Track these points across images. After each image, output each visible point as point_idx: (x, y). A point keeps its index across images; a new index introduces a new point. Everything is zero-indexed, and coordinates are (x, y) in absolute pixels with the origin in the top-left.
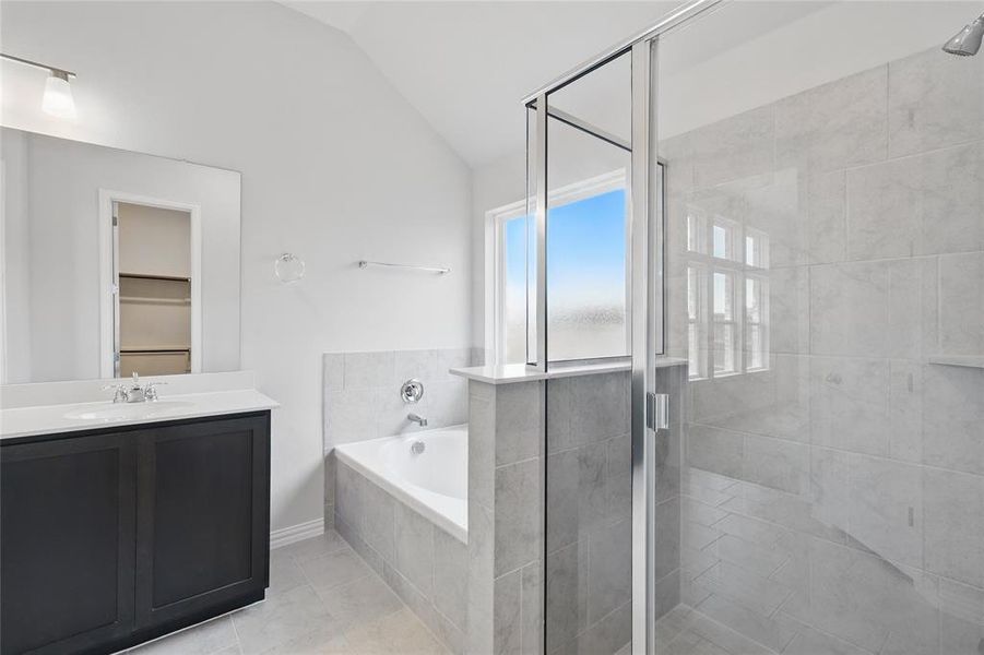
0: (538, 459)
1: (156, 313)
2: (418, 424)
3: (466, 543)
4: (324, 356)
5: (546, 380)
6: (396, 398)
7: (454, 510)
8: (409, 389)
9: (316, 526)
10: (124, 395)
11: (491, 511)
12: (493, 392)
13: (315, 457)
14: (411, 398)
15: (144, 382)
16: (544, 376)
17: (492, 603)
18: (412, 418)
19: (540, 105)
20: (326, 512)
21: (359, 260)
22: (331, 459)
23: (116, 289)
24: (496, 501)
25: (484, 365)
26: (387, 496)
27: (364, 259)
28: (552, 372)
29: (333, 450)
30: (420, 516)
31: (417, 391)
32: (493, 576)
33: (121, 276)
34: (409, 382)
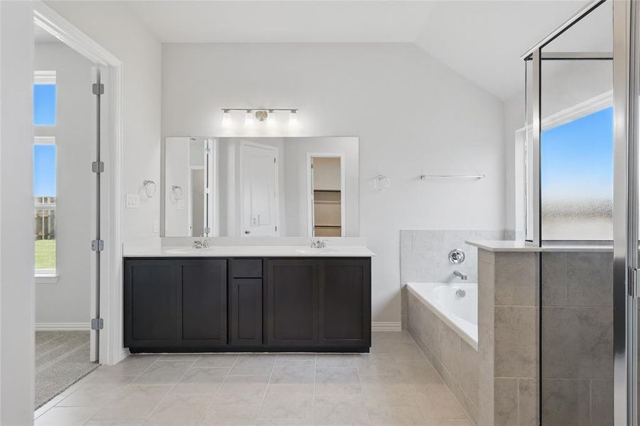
0: (534, 308)
1: (327, 207)
2: (460, 278)
3: (477, 350)
4: (401, 231)
5: (541, 253)
6: (445, 260)
7: (470, 329)
8: (454, 255)
9: (396, 326)
10: (315, 244)
11: (492, 333)
12: (493, 257)
13: (396, 288)
14: (456, 261)
15: (321, 239)
16: (539, 250)
17: (493, 391)
18: (456, 274)
19: (536, 57)
20: (402, 319)
21: (420, 175)
22: (405, 290)
23: (313, 196)
24: (495, 327)
25: (515, 240)
26: (434, 316)
27: (424, 174)
28: (544, 247)
29: (406, 286)
30: (453, 331)
31: (460, 257)
32: (493, 375)
33: (315, 191)
34: (455, 250)
